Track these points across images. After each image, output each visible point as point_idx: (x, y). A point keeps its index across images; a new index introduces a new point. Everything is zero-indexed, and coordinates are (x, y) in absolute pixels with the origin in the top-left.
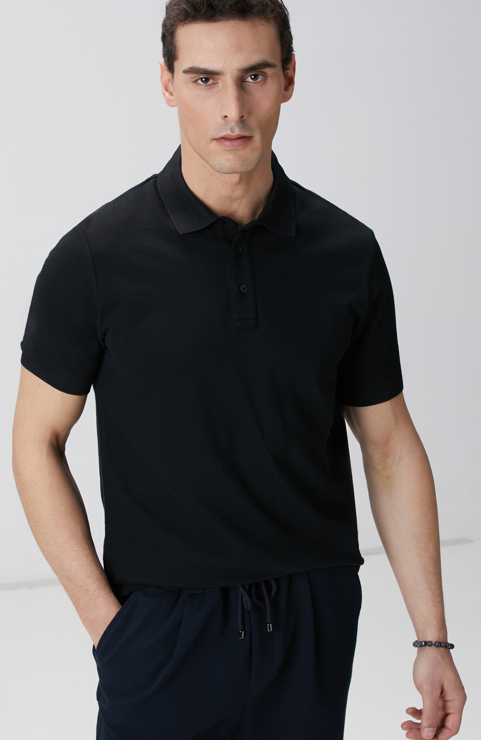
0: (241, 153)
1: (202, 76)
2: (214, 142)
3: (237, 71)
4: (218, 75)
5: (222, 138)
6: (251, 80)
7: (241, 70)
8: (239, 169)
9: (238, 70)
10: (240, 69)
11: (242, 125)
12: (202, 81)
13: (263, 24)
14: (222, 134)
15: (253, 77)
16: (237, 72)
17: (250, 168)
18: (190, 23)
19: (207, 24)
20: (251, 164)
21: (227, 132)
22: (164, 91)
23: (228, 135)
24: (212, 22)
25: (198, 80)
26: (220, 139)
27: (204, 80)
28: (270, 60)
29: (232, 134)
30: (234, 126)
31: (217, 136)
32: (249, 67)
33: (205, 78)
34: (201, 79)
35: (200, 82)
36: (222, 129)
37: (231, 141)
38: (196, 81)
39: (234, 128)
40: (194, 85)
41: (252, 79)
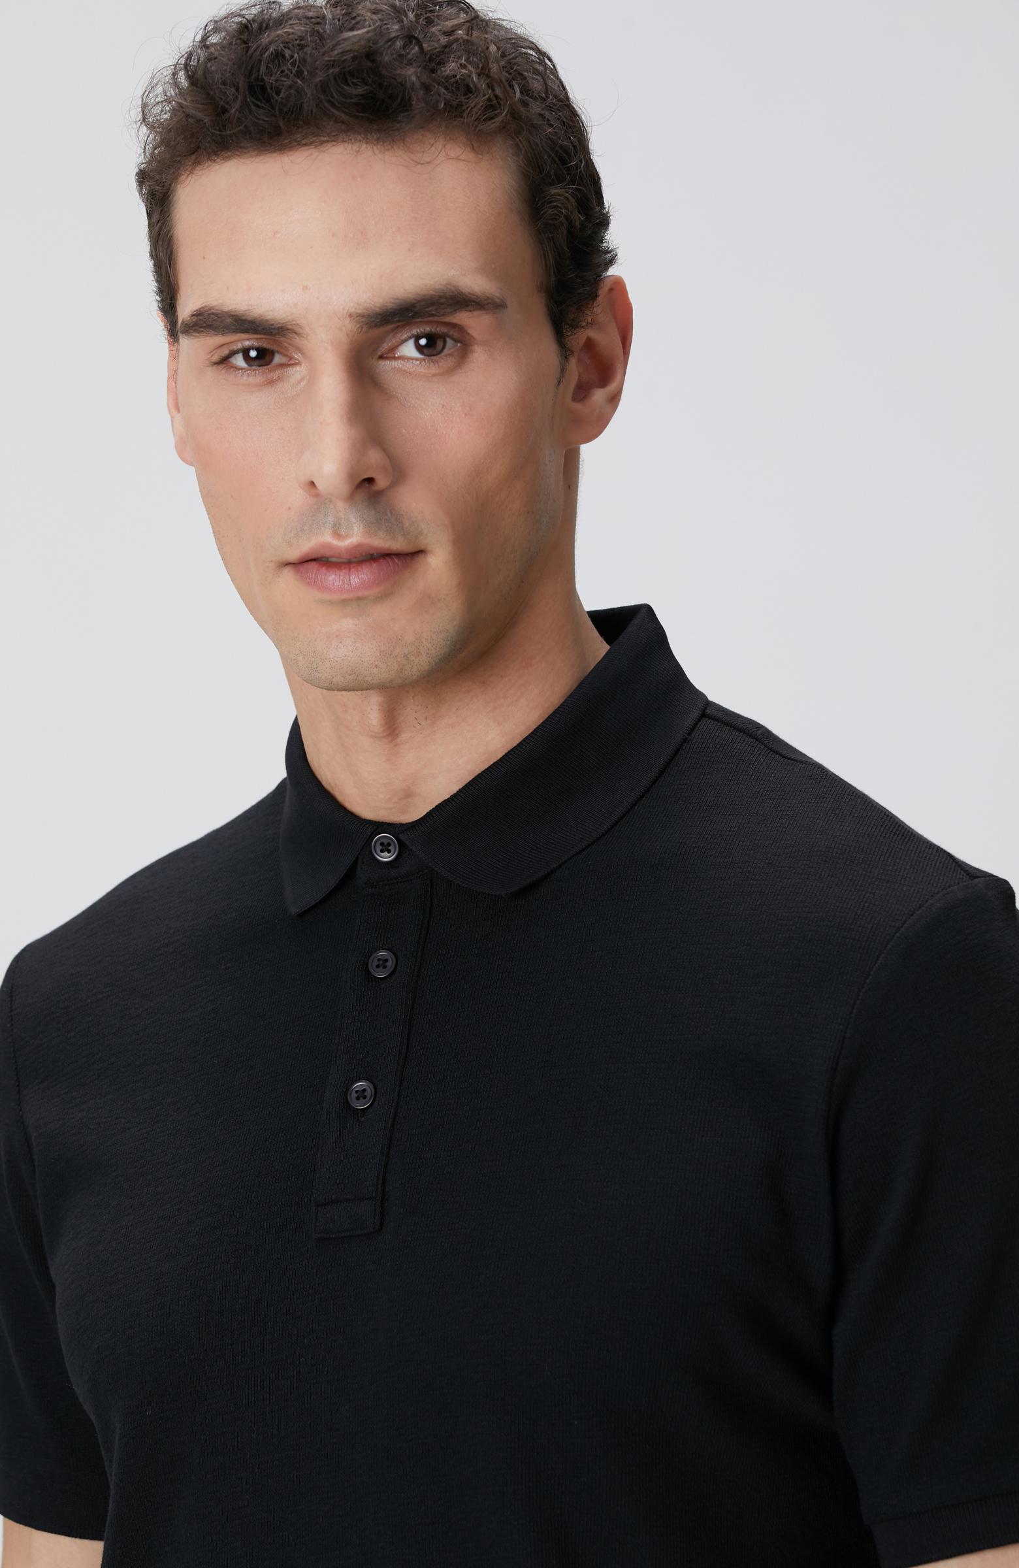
0: (381, 612)
1: (247, 343)
2: (288, 573)
3: (347, 321)
4: (283, 335)
5: (314, 560)
6: (416, 354)
7: (363, 316)
8: (375, 671)
9: (350, 316)
10: (359, 311)
11: (373, 513)
12: (247, 358)
13: (457, 159)
14: (306, 546)
15: (423, 342)
16: (349, 325)
17: (415, 669)
18: (209, 159)
19: (259, 159)
20: (419, 653)
21: (323, 539)
23: (328, 546)
24: (274, 152)
25: (233, 353)
26: (304, 564)
27: (253, 354)
28: (474, 283)
29: (335, 542)
30: (341, 513)
31: (294, 554)
32: (390, 306)
33: (257, 349)
34: (245, 352)
35: (239, 361)
36: (305, 528)
37: (340, 569)
38: (224, 361)
39: (343, 523)
40: (222, 373)
41: (419, 348)
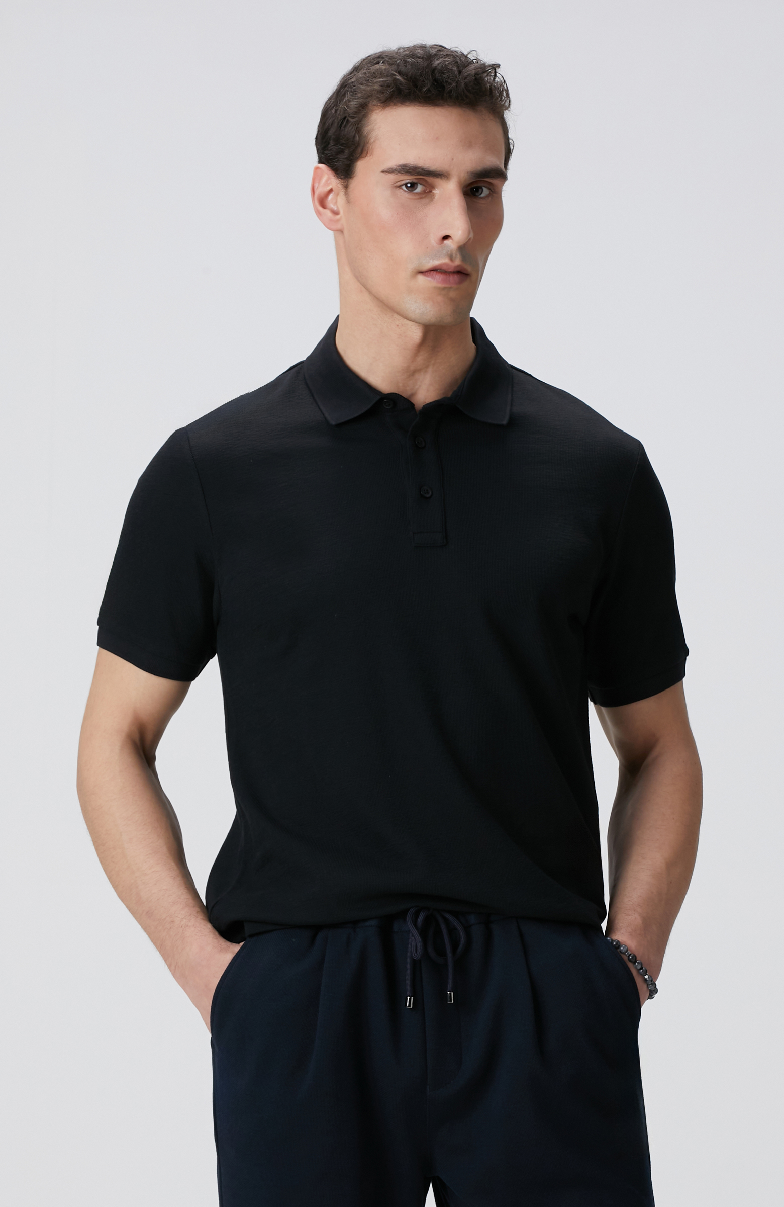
5: (433, 269)
14: (436, 262)
22: (320, 209)
23: (445, 264)
25: (402, 185)
26: (429, 272)
27: (409, 185)
29: (450, 263)
30: (454, 252)
33: (410, 183)
34: (406, 185)
35: (404, 187)
37: (447, 274)
39: (454, 255)
